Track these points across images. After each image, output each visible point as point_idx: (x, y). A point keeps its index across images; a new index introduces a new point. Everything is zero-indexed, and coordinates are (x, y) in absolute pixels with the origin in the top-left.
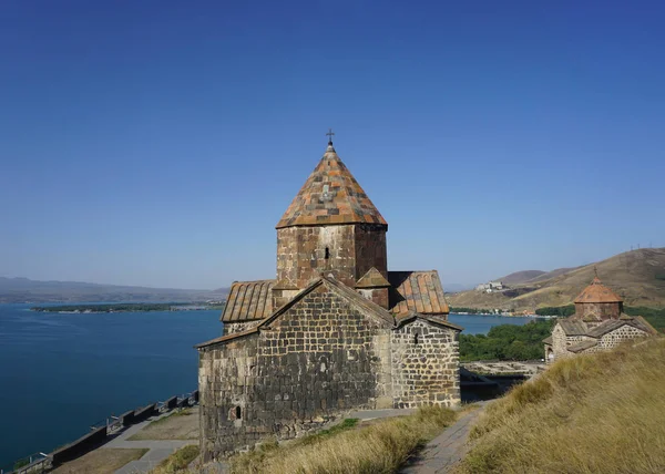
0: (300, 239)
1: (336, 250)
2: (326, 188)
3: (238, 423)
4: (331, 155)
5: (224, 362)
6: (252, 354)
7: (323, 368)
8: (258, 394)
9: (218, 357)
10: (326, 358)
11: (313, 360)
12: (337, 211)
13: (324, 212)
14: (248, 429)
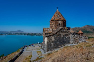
0: (56, 22)
1: (61, 24)
2: (58, 15)
3: (52, 46)
4: (58, 11)
5: (50, 38)
6: (54, 37)
7: (63, 39)
8: (55, 42)
9: (49, 37)
10: (63, 38)
11: (62, 38)
12: (61, 19)
13: (59, 19)
14: (53, 47)
